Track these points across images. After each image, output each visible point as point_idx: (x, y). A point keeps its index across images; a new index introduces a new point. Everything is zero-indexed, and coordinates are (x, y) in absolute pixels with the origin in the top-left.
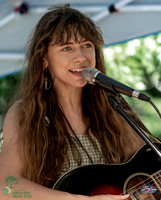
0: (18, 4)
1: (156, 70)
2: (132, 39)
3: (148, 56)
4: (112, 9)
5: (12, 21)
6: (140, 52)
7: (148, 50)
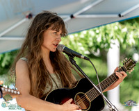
0: (28, 14)
1: (94, 46)
2: (82, 31)
3: (91, 39)
4: (72, 17)
5: (25, 22)
6: (87, 37)
7: (91, 36)
